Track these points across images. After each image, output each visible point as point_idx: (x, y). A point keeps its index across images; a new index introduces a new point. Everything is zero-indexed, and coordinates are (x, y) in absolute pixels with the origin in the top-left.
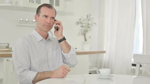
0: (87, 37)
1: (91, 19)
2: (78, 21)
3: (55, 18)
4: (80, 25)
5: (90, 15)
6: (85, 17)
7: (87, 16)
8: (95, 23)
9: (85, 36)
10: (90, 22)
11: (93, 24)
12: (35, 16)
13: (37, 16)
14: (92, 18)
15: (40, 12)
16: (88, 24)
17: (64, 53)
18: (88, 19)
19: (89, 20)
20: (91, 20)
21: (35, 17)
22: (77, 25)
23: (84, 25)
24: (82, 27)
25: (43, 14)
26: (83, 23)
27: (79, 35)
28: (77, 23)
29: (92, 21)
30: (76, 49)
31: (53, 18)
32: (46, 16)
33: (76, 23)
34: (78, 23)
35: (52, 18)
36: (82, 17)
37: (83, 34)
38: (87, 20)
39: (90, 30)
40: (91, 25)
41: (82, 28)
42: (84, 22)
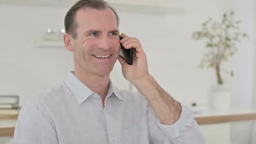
0: (222, 73)
1: (236, 25)
2: (200, 29)
3: (118, 32)
4: (204, 41)
5: (232, 13)
6: (219, 20)
7: (225, 16)
8: (245, 35)
9: (218, 69)
10: (231, 32)
11: (240, 37)
12: (65, 36)
13: (70, 37)
14: (238, 22)
15: (76, 26)
16: (227, 39)
17: (162, 124)
18: (227, 23)
19: (228, 27)
20: (233, 26)
21: (65, 39)
22: (197, 39)
23: (216, 40)
24: (210, 45)
25: (87, 29)
26: (212, 37)
27: (202, 66)
28: (196, 35)
29: (238, 28)
30: (194, 105)
31: (114, 33)
32: (96, 33)
33: (193, 36)
34: (200, 34)
35: (111, 34)
36: (211, 19)
37: (212, 65)
38: (224, 26)
39: (232, 54)
40: (236, 39)
41: (210, 49)
42: (214, 34)
